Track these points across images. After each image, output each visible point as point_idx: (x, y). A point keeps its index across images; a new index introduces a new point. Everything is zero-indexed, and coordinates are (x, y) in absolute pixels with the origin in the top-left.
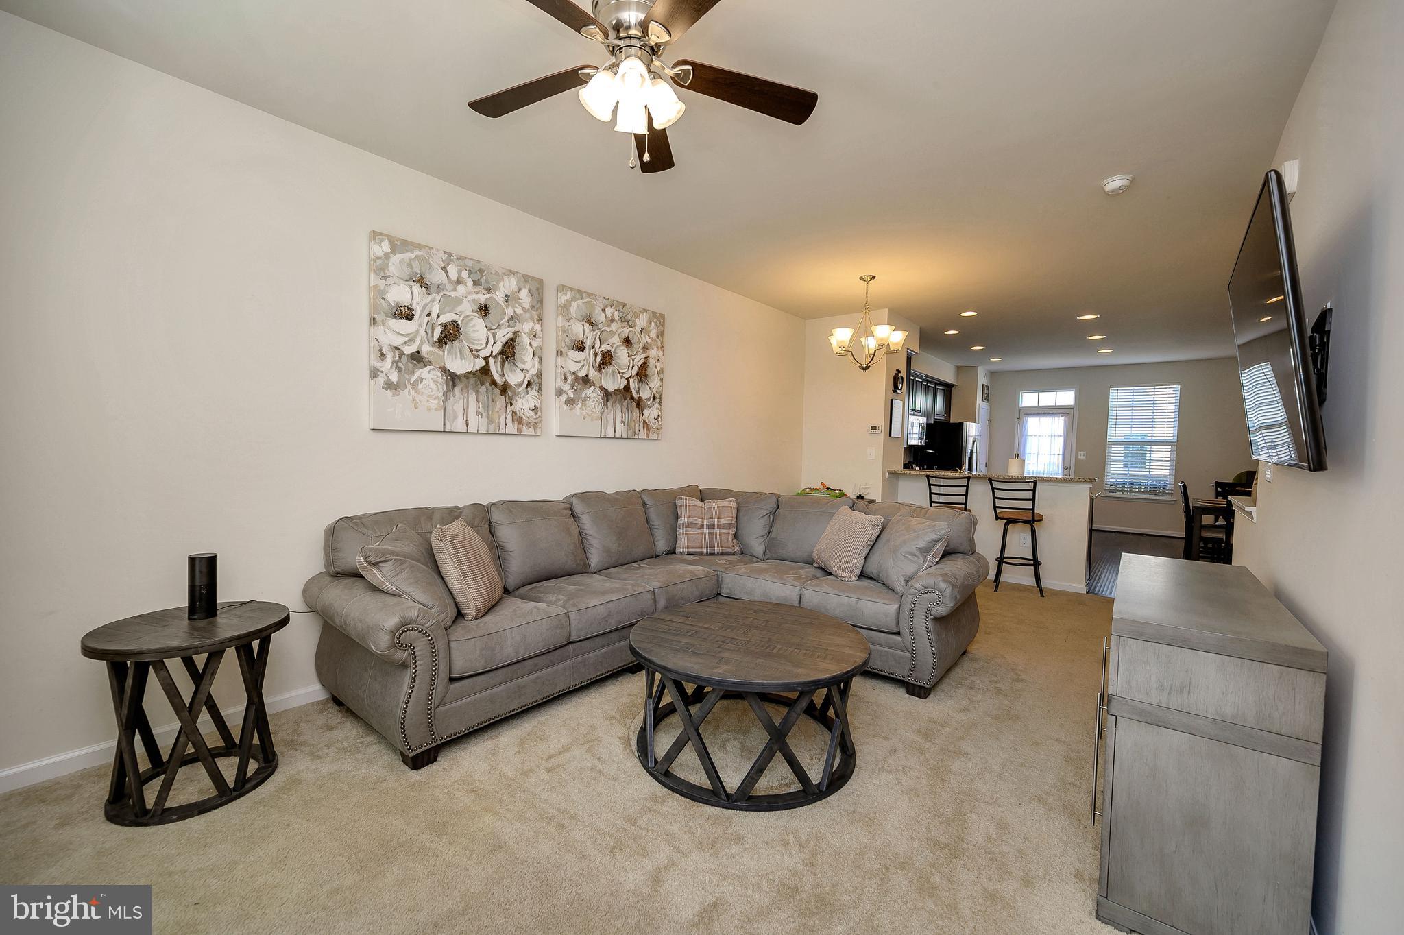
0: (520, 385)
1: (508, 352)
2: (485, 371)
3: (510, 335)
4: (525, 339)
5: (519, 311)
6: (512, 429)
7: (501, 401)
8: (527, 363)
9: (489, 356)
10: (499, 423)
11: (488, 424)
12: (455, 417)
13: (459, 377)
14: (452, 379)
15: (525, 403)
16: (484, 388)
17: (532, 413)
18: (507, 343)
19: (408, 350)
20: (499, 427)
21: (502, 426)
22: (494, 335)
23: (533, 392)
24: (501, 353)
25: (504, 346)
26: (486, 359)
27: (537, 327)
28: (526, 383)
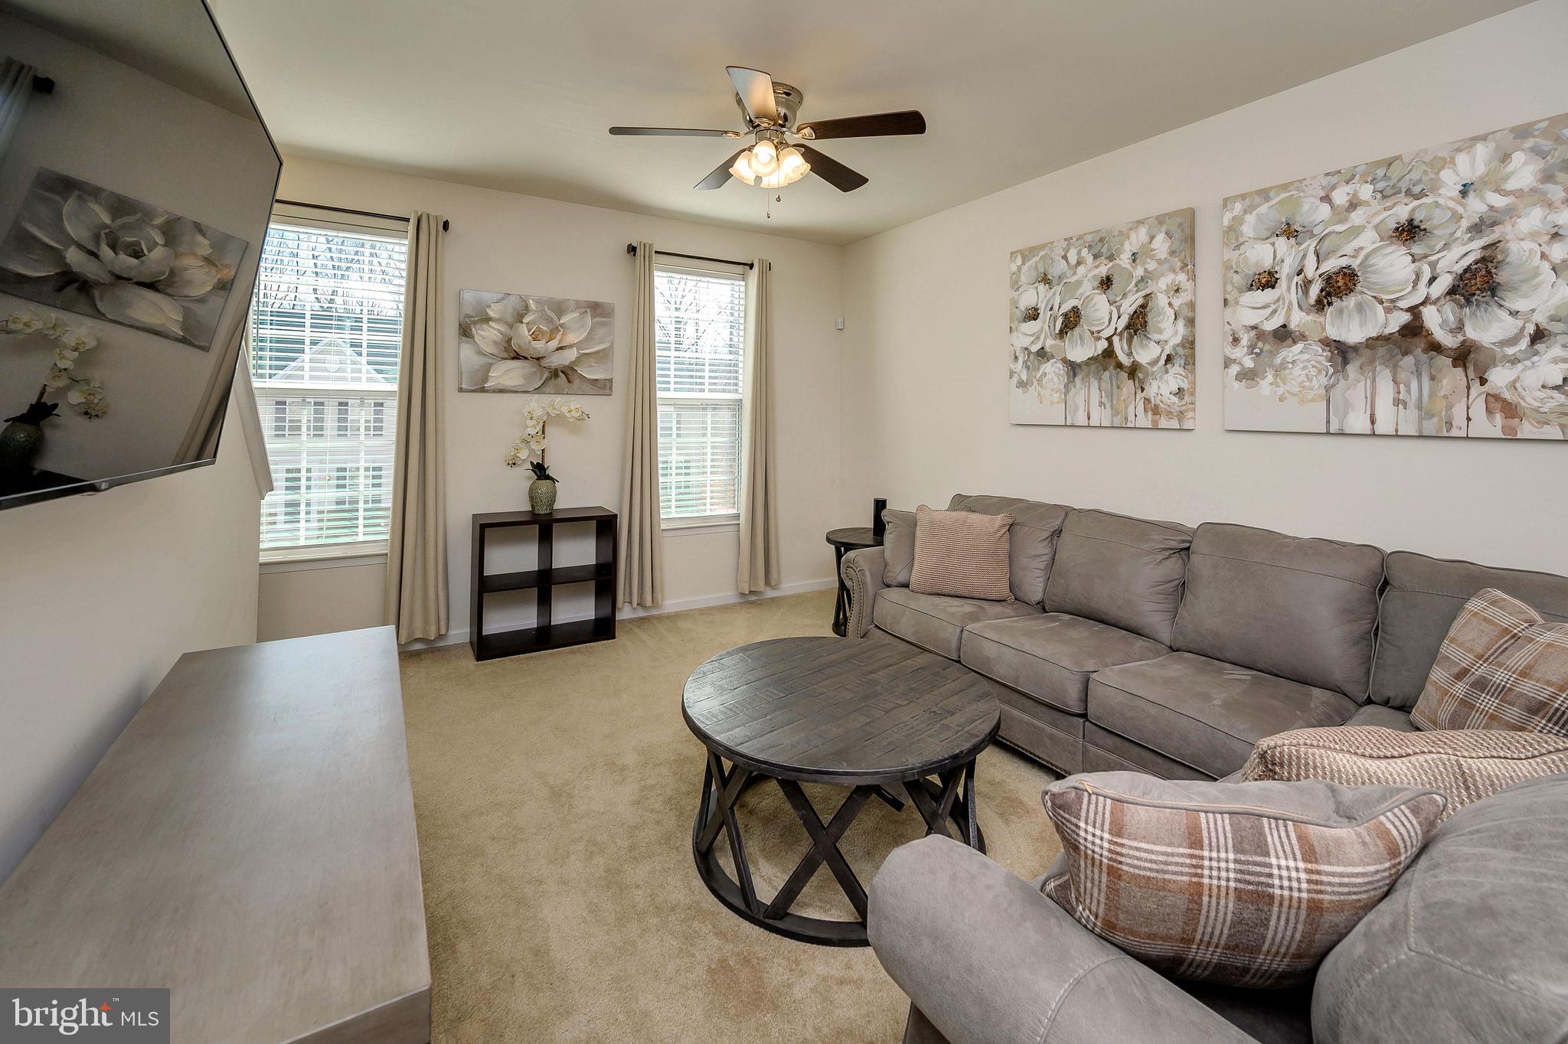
0: (1155, 362)
1: (1138, 323)
2: (1109, 353)
3: (1140, 301)
4: (1162, 300)
5: (1152, 266)
6: (1144, 421)
7: (1128, 386)
8: (1168, 331)
9: (1113, 335)
10: (1126, 414)
11: (1112, 416)
12: (1076, 410)
13: (1079, 365)
14: (1073, 368)
15: (1164, 386)
16: (1107, 373)
17: (1175, 399)
18: (1135, 312)
19: (1035, 348)
20: (1126, 419)
21: (1131, 417)
22: (1118, 308)
23: (1176, 369)
24: (1128, 327)
25: (1132, 318)
26: (1109, 339)
27: (1182, 277)
28: (1164, 358)
